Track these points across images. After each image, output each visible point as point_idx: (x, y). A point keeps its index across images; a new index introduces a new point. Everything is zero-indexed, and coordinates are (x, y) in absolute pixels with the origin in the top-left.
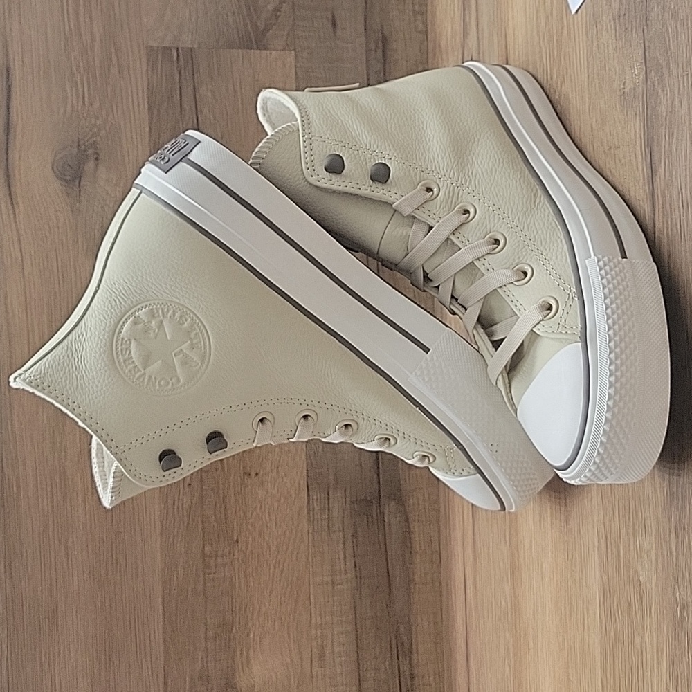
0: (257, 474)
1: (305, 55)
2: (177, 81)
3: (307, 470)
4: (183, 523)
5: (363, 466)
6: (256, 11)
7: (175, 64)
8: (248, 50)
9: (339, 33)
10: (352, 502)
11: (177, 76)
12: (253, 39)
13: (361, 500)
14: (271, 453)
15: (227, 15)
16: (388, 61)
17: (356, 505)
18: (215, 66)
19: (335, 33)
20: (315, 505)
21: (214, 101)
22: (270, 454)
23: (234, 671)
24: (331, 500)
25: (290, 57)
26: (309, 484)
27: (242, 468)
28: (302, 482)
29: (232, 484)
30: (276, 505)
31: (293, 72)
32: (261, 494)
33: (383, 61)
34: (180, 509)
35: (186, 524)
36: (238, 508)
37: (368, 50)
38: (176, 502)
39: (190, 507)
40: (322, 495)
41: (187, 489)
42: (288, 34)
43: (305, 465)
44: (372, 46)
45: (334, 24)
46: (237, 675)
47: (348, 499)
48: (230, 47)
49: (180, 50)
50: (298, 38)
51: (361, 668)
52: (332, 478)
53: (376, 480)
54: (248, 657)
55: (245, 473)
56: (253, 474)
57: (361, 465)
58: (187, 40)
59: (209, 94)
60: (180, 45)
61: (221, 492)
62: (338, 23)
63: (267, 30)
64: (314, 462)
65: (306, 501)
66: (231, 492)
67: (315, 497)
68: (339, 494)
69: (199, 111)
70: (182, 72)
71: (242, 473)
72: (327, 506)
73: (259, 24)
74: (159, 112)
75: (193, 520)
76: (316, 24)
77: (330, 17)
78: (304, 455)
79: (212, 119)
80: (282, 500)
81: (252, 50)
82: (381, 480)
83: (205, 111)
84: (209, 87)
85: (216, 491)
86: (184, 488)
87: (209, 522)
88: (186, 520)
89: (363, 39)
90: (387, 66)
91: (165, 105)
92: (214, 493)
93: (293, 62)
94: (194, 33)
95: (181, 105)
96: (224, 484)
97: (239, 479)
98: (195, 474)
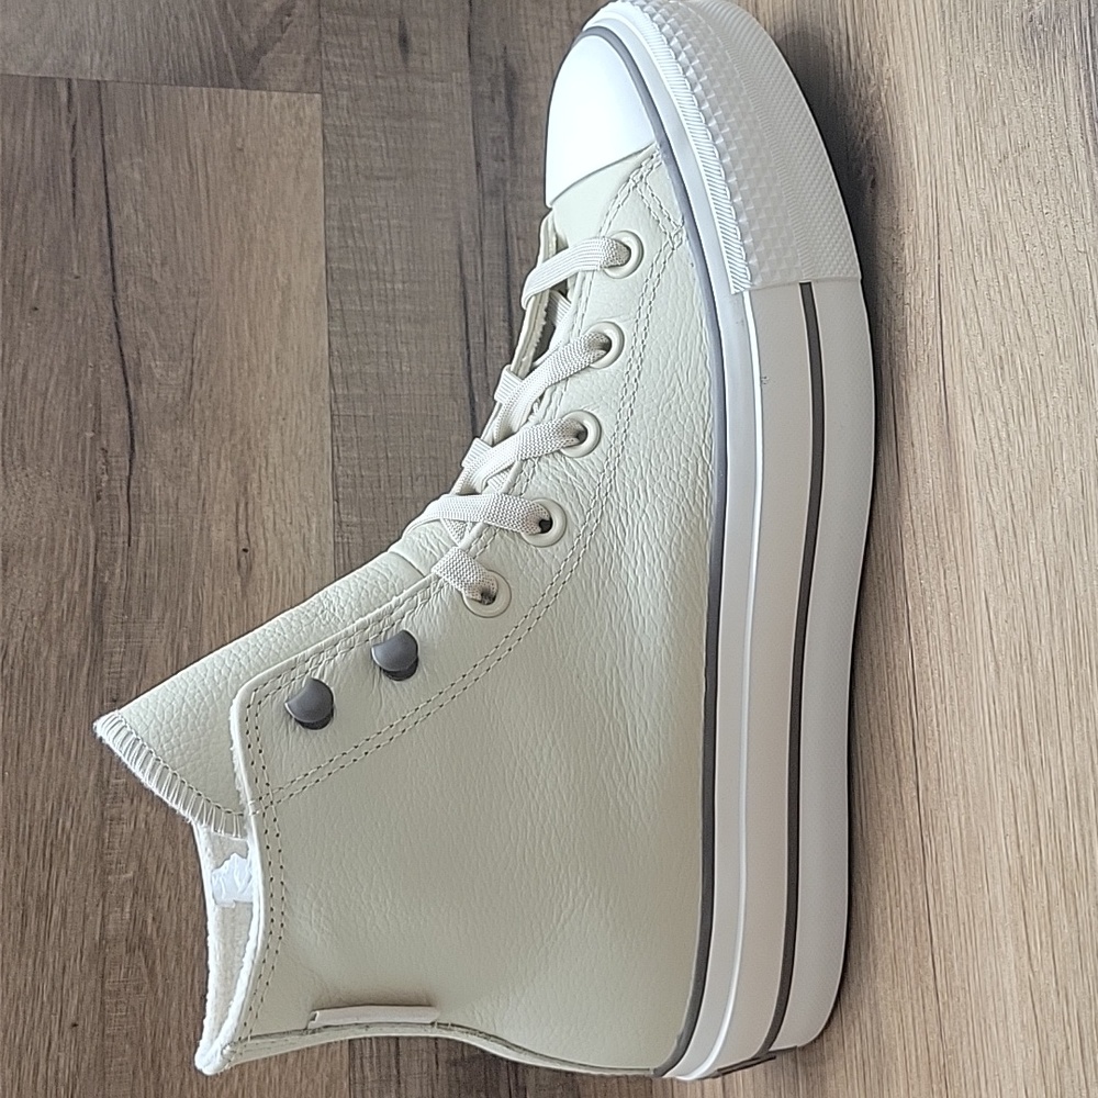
1: (344, 101)
2: (68, 147)
6: (238, 13)
7: (64, 113)
8: (223, 90)
9: (415, 60)
11: (66, 135)
12: (233, 67)
15: (177, 18)
16: (517, 120)
17: (461, 1071)
18: (150, 118)
19: (405, 60)
20: (367, 1069)
21: (146, 190)
24: (404, 1059)
25: (312, 107)
29: (174, 1024)
31: (319, 134)
33: (507, 118)
34: (51, 1083)
37: (477, 98)
38: (42, 1068)
39: (74, 1076)
41: (68, 1035)
42: (307, 60)
44: (485, 88)
45: (404, 41)
47: (443, 1056)
48: (182, 81)
49: (75, 83)
50: (328, 69)
58: (90, 65)
59: (137, 176)
60: (75, 75)
61: (148, 1040)
62: (413, 40)
63: (261, 50)
65: (346, 1061)
69: (112, 208)
70: (79, 126)
72: (395, 1072)
73: (245, 38)
74: (25, 208)
76: (365, 43)
77: (395, 28)
79: (142, 226)
81: (231, 91)
83: (128, 209)
84: (137, 160)
85: (135, 1040)
86: (61, 1033)
89: (466, 75)
90: (517, 131)
91: (40, 194)
92: (132, 1044)
93: (318, 115)
94: (107, 50)
95: (74, 195)
96: (154, 1023)
97: (190, 1009)
98: (88, 999)
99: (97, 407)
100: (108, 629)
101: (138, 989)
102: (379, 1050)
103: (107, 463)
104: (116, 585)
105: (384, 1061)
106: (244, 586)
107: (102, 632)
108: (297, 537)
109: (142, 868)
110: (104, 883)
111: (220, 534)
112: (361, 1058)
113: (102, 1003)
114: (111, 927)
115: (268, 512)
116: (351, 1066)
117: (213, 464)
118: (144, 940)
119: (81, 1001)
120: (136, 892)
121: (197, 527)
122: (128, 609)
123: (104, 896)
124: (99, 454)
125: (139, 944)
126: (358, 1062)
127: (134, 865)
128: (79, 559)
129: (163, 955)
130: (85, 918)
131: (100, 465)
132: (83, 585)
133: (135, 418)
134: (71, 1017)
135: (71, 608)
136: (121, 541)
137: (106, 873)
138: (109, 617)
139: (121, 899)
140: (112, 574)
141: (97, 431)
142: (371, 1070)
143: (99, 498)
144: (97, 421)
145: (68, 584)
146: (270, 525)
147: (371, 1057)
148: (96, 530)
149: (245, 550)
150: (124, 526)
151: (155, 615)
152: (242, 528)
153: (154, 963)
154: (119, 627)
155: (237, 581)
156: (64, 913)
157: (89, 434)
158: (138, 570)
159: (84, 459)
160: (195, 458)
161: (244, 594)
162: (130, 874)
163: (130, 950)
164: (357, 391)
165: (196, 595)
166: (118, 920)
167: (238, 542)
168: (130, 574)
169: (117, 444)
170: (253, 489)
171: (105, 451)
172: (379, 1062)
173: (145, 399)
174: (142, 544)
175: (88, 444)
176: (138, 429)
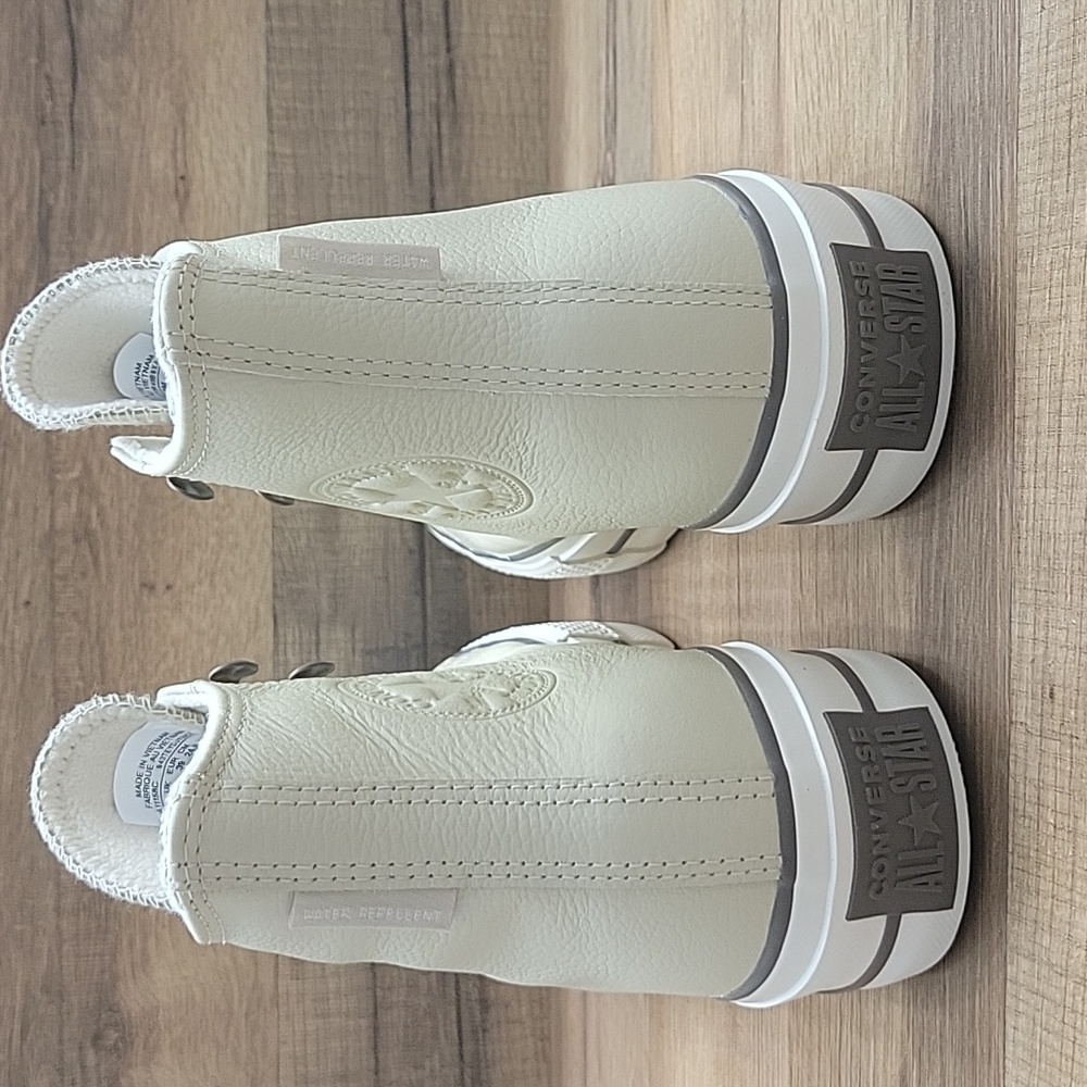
0: (168, 587)
3: (275, 585)
4: (14, 678)
5: (392, 579)
10: (368, 653)
13: (387, 649)
14: (199, 546)
17: (376, 659)
20: (290, 653)
22: (196, 549)
23: (115, 978)
26: (278, 612)
27: (137, 575)
28: (262, 608)
29: (116, 605)
30: (207, 651)
32: (177, 628)
35: (19, 681)
36: (128, 654)
39: (28, 646)
40: (306, 637)
41: (22, 612)
43: (270, 573)
46: (121, 985)
47: (359, 646)
51: (379, 984)
52: (325, 603)
53: (417, 607)
54: (144, 952)
55: (144, 585)
56: (161, 587)
57: (387, 578)
61: (93, 619)
64: (289, 568)
65: (270, 645)
66: (114, 622)
67: (290, 639)
68: (340, 634)
71: (137, 584)
75: (34, 676)
78: (268, 552)
80: (222, 641)
82: (429, 610)
85: (82, 617)
86: (15, 608)
87: (68, 680)
88: (19, 671)
92: (78, 622)
96: (99, 605)
97: (131, 595)
98: (39, 581)
99: (41, 33)
100: (54, 248)
101: (84, 575)
102: (301, 637)
103: (51, 89)
104: (60, 207)
105: (305, 647)
106: (181, 213)
107: (48, 253)
108: (231, 166)
109: (87, 470)
110: (52, 480)
111: (159, 161)
112: (285, 644)
113: (52, 585)
114: (59, 520)
115: (204, 141)
116: (276, 650)
117: (152, 93)
118: (88, 533)
119: (33, 583)
120: (82, 490)
121: (136, 154)
122: (71, 229)
123: (52, 492)
124: (43, 81)
125: (84, 535)
126: (281, 647)
127: (79, 466)
128: (26, 181)
129: (107, 545)
130: (36, 510)
131: (44, 91)
132: (29, 206)
133: (77, 45)
134: (24, 597)
135: (19, 226)
136: (65, 164)
137: (54, 471)
138: (54, 237)
139: (67, 496)
140: (57, 197)
141: (41, 59)
142: (294, 655)
143: (43, 123)
144: (41, 48)
145: (15, 204)
146: (206, 154)
147: (294, 643)
148: (42, 155)
149: (182, 178)
150: (67, 151)
151: (98, 237)
152: (180, 156)
153: (98, 553)
154: (64, 248)
155: (174, 207)
156: (17, 506)
157: (33, 60)
158: (81, 194)
159: (29, 85)
160: (135, 86)
161: (182, 220)
162: (75, 474)
163: (77, 541)
164: (293, 24)
165: (136, 219)
166: (66, 513)
167: (176, 168)
168: (74, 197)
169: (60, 71)
170: (190, 118)
171: (48, 77)
172: (301, 649)
173: (86, 27)
174: (85, 168)
175: (33, 71)
176: (80, 56)
